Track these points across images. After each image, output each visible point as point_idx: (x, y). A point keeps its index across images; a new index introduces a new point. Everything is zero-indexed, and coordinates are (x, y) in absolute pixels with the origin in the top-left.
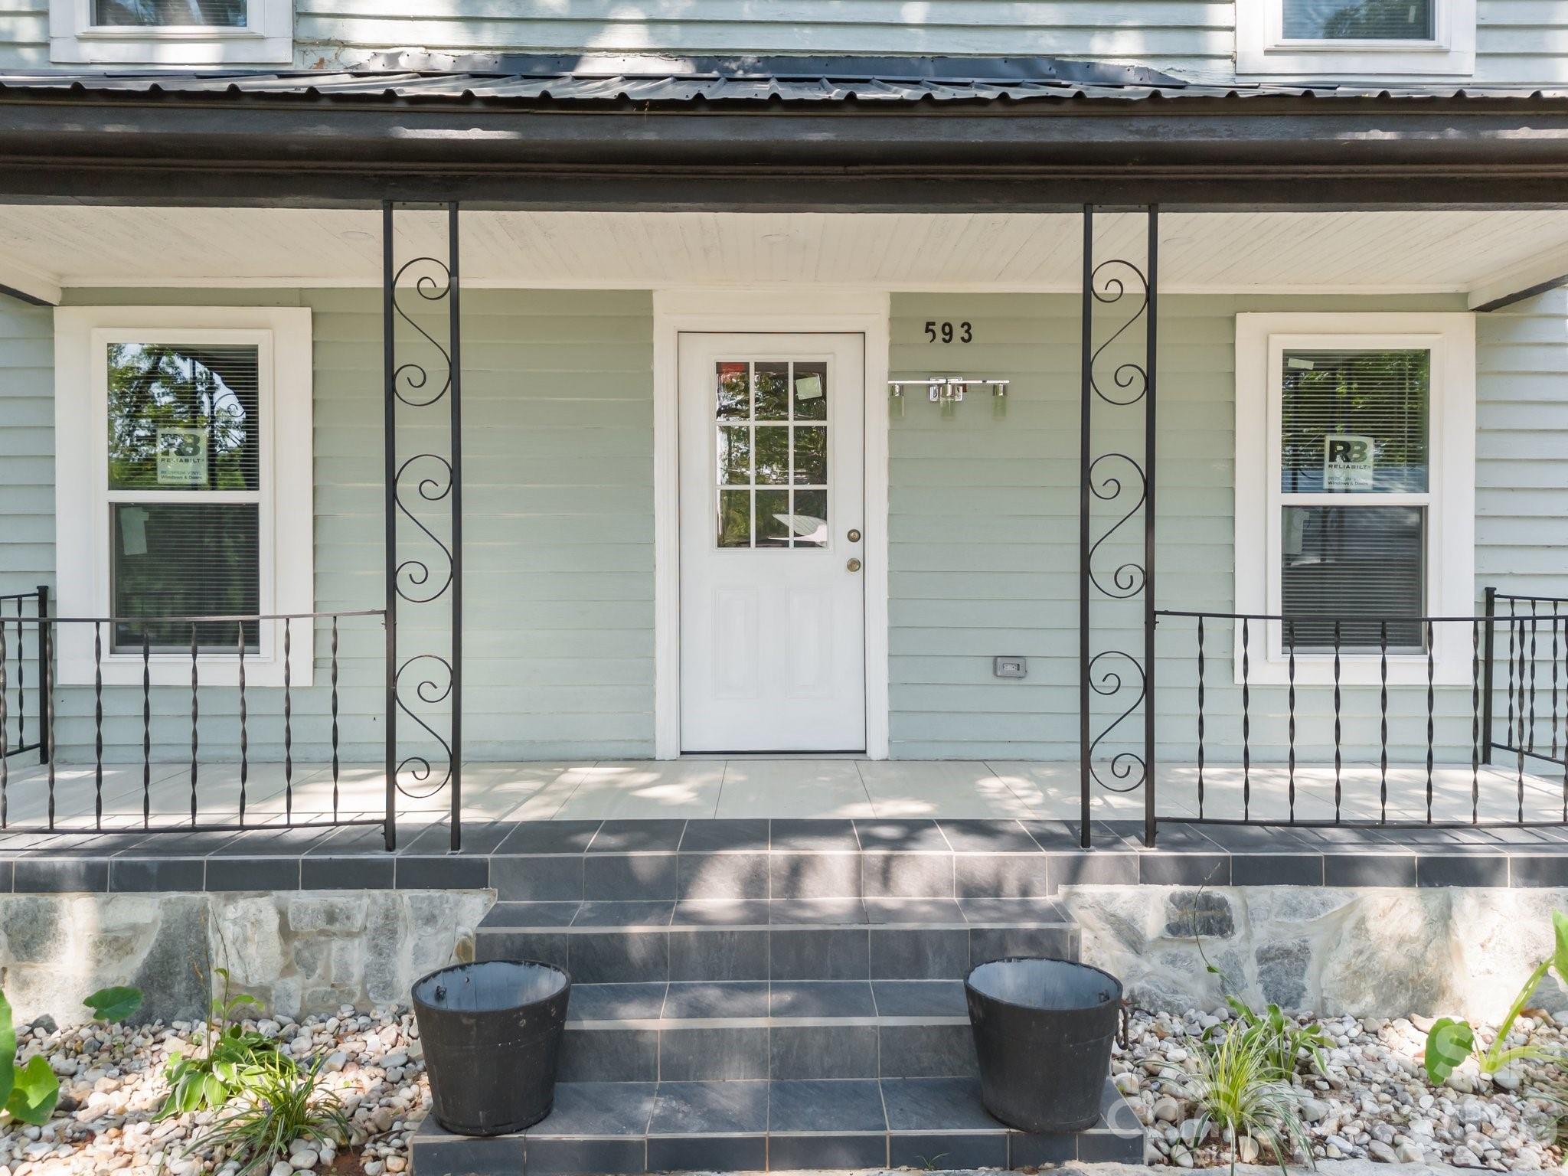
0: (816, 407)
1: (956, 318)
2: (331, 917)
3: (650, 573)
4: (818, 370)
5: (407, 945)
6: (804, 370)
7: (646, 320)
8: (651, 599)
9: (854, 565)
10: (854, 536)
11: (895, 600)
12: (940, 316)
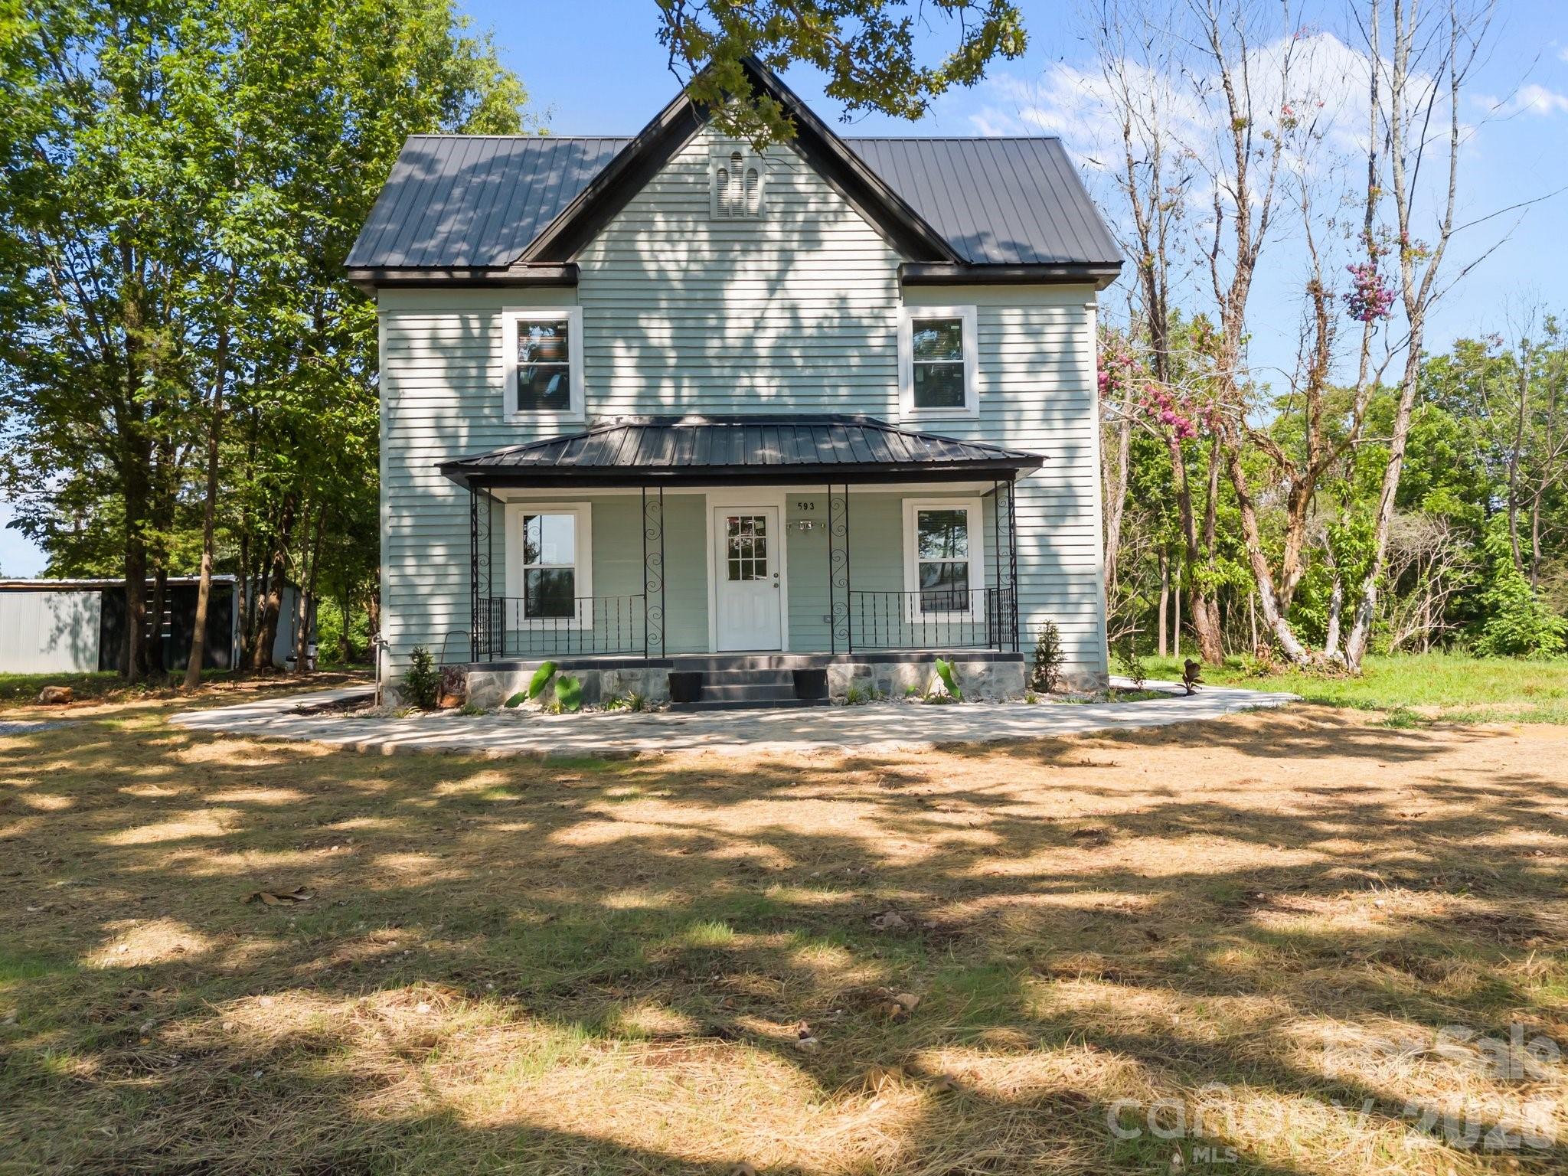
0: (762, 532)
1: (808, 501)
2: (632, 675)
3: (706, 589)
4: (762, 519)
5: (652, 682)
6: (758, 519)
7: (704, 504)
8: (706, 599)
9: (776, 586)
10: (776, 576)
11: (790, 596)
12: (803, 500)
